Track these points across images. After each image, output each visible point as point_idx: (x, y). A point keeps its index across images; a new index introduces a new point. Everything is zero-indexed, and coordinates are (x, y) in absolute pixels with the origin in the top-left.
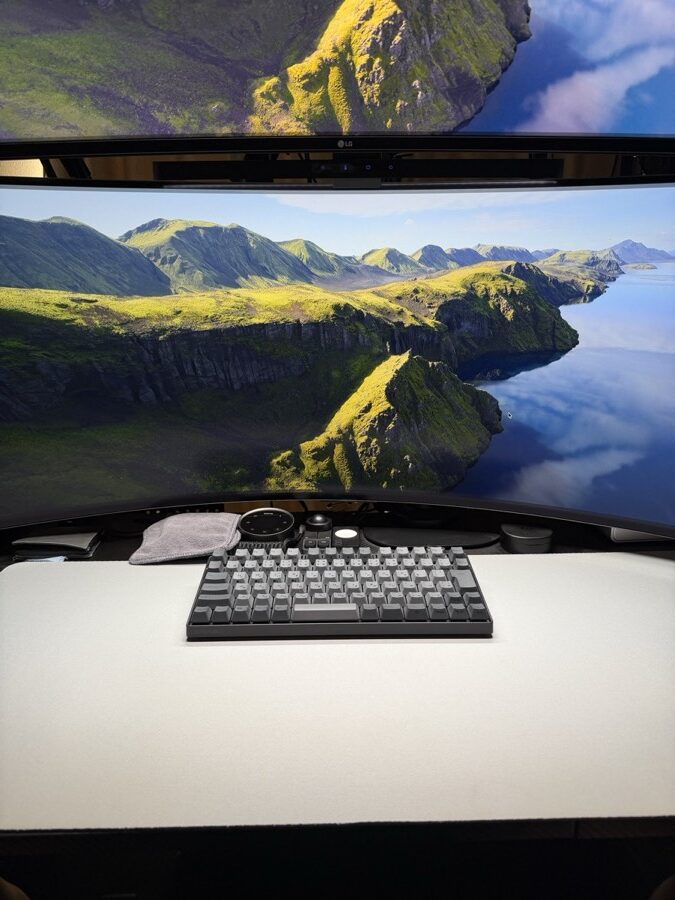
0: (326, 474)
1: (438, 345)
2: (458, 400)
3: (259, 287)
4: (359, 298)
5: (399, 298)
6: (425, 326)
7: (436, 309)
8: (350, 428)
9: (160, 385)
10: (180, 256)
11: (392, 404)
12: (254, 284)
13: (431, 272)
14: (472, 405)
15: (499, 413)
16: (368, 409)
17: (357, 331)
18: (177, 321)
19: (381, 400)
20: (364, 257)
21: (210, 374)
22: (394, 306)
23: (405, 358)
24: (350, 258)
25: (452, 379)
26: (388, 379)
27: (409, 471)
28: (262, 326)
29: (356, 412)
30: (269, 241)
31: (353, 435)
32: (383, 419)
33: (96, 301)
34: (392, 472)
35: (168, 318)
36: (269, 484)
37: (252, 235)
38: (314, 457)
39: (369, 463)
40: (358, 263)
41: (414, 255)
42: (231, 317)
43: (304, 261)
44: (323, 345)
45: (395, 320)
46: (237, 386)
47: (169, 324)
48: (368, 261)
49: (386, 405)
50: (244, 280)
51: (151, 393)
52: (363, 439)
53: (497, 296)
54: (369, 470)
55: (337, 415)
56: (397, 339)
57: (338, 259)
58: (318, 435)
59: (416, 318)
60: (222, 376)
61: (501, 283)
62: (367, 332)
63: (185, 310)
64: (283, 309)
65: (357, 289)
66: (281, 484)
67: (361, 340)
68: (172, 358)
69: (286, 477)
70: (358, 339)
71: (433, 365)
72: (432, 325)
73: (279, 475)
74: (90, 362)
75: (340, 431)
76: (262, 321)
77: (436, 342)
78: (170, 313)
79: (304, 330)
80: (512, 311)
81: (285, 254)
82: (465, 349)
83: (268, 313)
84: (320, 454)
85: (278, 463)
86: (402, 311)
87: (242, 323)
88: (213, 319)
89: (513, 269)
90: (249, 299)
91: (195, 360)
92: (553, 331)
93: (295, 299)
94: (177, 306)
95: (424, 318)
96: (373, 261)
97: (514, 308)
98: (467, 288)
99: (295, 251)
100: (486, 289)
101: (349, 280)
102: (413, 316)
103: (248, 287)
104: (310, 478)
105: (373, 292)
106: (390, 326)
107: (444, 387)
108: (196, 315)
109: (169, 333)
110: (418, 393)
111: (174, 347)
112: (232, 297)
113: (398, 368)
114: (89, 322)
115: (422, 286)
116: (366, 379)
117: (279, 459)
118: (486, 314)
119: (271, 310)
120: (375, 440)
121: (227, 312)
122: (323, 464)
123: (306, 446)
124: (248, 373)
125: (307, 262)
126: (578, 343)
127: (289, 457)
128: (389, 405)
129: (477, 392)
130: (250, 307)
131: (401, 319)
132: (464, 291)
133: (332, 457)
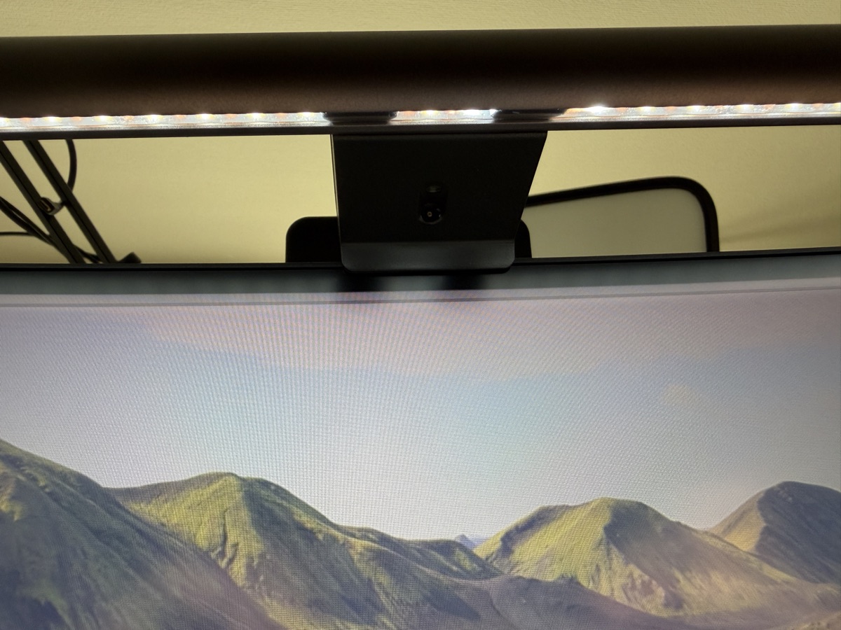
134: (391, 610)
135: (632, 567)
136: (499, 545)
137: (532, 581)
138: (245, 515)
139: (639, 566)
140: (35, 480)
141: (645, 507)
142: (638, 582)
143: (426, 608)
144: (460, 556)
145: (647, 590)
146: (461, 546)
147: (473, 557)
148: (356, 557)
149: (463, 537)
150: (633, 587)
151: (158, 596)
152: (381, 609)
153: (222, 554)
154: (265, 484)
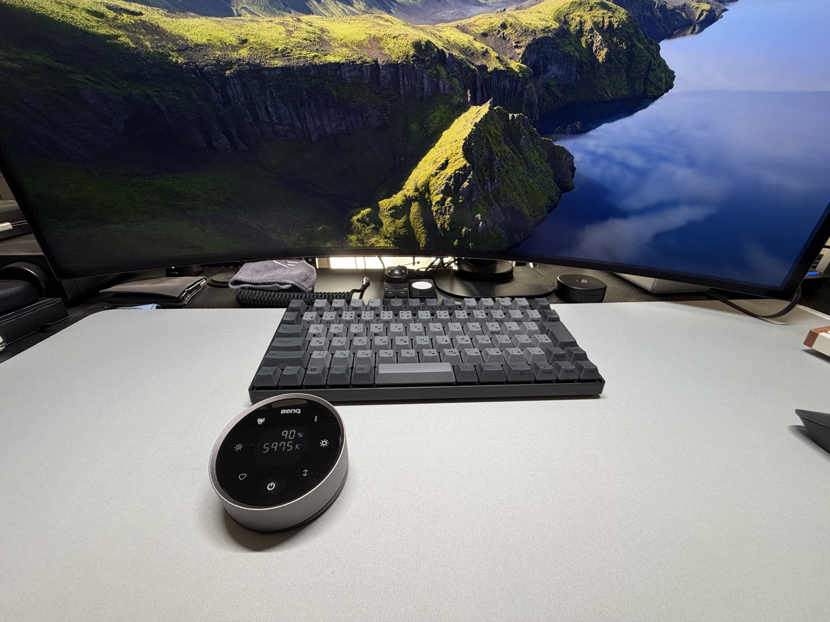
0: (402, 231)
1: (521, 94)
2: (534, 156)
3: (333, 15)
4: (442, 34)
5: (485, 35)
7: (523, 49)
8: (427, 186)
9: (233, 131)
11: (468, 162)
12: (327, 9)
14: (547, 162)
15: (573, 169)
16: (444, 166)
17: (438, 76)
18: (244, 53)
19: (458, 157)
21: (286, 122)
22: (479, 45)
23: (485, 109)
25: (531, 133)
26: (466, 135)
27: (479, 230)
28: (338, 65)
29: (432, 169)
31: (429, 194)
32: (458, 177)
33: (141, 14)
34: (464, 230)
35: (234, 48)
36: (351, 241)
38: (391, 215)
39: (442, 221)
42: (304, 52)
45: (478, 63)
46: (314, 137)
47: (235, 56)
49: (462, 162)
51: (224, 140)
52: (438, 198)
53: (591, 31)
54: (443, 229)
55: (414, 172)
56: (479, 86)
58: (396, 193)
59: (501, 61)
60: (298, 124)
61: (599, 12)
62: (448, 77)
63: (252, 40)
64: (360, 45)
65: (441, 21)
66: (361, 241)
67: (441, 87)
68: (242, 99)
69: (366, 235)
70: (438, 85)
71: (513, 116)
72: (517, 70)
73: (359, 232)
74: (148, 97)
75: (416, 190)
76: (337, 60)
77: (519, 90)
78: (235, 42)
79: (383, 72)
80: (606, 50)
82: (549, 99)
83: (344, 49)
84: (397, 212)
85: (358, 220)
86: (487, 51)
87: (316, 60)
88: (284, 54)
90: (322, 30)
91: (268, 103)
92: (647, 74)
93: (373, 33)
94: (243, 32)
95: (509, 61)
97: (608, 47)
98: (560, 22)
100: (580, 21)
101: (432, 10)
102: (497, 58)
103: (321, 14)
104: (388, 235)
105: (457, 27)
106: (473, 71)
107: (522, 142)
108: (264, 46)
109: (236, 67)
110: (495, 149)
111: (243, 85)
112: (303, 25)
113: (478, 120)
114: (137, 41)
115: (510, 20)
116: (445, 133)
117: (359, 216)
118: (577, 54)
119: (347, 46)
120: (449, 199)
121: (299, 46)
122: (400, 222)
123: (385, 204)
124: (326, 122)
126: (671, 87)
127: (368, 215)
128: (465, 162)
129: (555, 147)
130: (324, 40)
131: (484, 62)
132: (556, 25)
133: (409, 216)
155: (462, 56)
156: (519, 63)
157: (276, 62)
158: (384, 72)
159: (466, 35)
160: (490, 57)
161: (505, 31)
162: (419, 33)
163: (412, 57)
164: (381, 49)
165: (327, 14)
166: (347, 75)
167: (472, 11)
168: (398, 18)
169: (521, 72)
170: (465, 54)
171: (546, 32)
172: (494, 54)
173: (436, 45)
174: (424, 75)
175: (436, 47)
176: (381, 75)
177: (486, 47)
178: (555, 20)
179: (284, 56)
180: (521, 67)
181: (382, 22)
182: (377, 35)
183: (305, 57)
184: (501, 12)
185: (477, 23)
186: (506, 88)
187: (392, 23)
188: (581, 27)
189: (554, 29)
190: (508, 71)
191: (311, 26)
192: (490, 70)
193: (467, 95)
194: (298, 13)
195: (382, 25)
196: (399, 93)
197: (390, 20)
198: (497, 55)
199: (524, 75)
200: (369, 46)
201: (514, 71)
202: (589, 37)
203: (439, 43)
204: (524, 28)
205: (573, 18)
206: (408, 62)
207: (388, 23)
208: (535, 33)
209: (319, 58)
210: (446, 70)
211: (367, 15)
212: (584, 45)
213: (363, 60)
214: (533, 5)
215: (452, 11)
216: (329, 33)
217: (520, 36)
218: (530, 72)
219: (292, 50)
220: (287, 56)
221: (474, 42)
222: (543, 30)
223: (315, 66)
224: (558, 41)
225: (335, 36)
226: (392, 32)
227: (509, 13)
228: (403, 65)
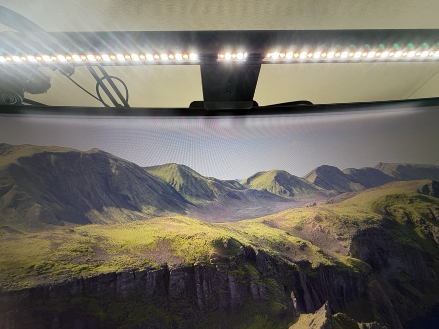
1: (365, 295)
3: (115, 222)
4: (246, 230)
5: (298, 229)
6: (339, 265)
7: (350, 241)
10: (15, 186)
13: (331, 195)
17: (248, 277)
20: (249, 181)
22: (294, 240)
24: (232, 182)
28: (113, 276)
30: (135, 166)
37: (116, 160)
40: (242, 187)
41: (308, 177)
43: (177, 188)
44: (200, 301)
45: (298, 259)
48: (255, 185)
50: (96, 213)
53: (422, 222)
56: (305, 287)
57: (218, 184)
59: (325, 255)
62: (262, 278)
64: (146, 249)
65: (245, 218)
67: (254, 291)
70: (249, 288)
72: (349, 265)
76: (112, 269)
77: (360, 289)
79: (173, 279)
81: (154, 180)
82: (406, 301)
83: (123, 257)
86: (305, 245)
87: (84, 274)
88: (41, 271)
89: (430, 187)
90: (99, 239)
93: (163, 235)
95: (336, 255)
96: (260, 184)
98: (381, 213)
99: (166, 176)
101: (232, 208)
102: (320, 252)
103: (101, 222)
105: (264, 222)
106: (292, 268)
112: (76, 236)
115: (324, 213)
118: (418, 246)
119: (128, 252)
121: (66, 259)
125: (181, 188)
130: (100, 249)
131: (305, 258)
132: (378, 217)
134: (218, 197)
135: (281, 187)
136: (246, 181)
137: (255, 190)
138: (179, 174)
139: (283, 186)
140: (121, 165)
141: (285, 172)
142: (283, 190)
143: (227, 197)
144: (236, 184)
145: (285, 192)
146: (236, 181)
147: (239, 184)
148: (208, 184)
149: (237, 179)
150: (281, 192)
151: (156, 194)
152: (215, 197)
153: (173, 183)
154: (184, 166)
155: (275, 252)
156: (349, 257)
157: (25, 283)
158: (175, 277)
159: (276, 230)
160: (311, 251)
161: (320, 224)
162: (219, 231)
163: (212, 257)
164: (172, 251)
165: (109, 222)
166: (123, 287)
167: (278, 206)
168: (195, 218)
169: (355, 267)
170: (279, 250)
171: (370, 223)
172: (314, 248)
173: (242, 242)
174: (229, 277)
175: (241, 244)
176: (171, 282)
177: (303, 241)
178: (375, 212)
179: (40, 274)
180: (353, 262)
181: (173, 224)
182: (168, 238)
183: (70, 271)
184: (311, 206)
185: (287, 217)
186: (342, 287)
187: (187, 224)
188: (408, 217)
189: (378, 220)
190: (338, 266)
191: (86, 235)
192: (314, 266)
193: (291, 300)
194: (72, 225)
195: (174, 227)
196: (196, 304)
197: (184, 220)
198: (319, 249)
199: (360, 271)
200: (158, 250)
201: (347, 267)
202: (423, 228)
203: (245, 239)
204: (342, 220)
205: (395, 211)
206: (206, 263)
207: (182, 224)
208: (358, 225)
209: (89, 270)
210: (258, 269)
211: (157, 218)
212: (422, 236)
213: (148, 266)
214: (345, 199)
215: (257, 208)
216: (107, 240)
217: (341, 228)
218: (367, 267)
219: (53, 265)
220: (44, 273)
221: (287, 236)
222: (365, 222)
223: (80, 282)
224: (389, 232)
225: (114, 243)
226: (186, 233)
227: (321, 206)
228: (201, 267)
